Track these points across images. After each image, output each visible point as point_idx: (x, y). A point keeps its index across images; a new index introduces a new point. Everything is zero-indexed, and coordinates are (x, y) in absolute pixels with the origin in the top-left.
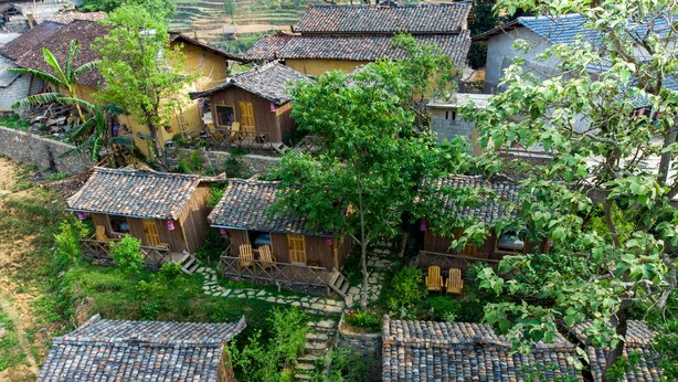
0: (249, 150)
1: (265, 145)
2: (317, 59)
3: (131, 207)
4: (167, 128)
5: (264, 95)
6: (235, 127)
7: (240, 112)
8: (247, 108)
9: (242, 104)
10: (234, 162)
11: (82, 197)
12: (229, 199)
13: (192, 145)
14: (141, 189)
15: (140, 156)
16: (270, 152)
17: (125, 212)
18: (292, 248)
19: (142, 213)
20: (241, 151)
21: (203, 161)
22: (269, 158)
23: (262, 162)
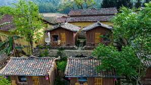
0: (65, 48)
1: (71, 47)
2: (79, 22)
3: (29, 72)
4: (36, 43)
5: (71, 30)
6: (59, 41)
7: (61, 36)
8: (63, 35)
9: (61, 34)
10: (60, 53)
11: (6, 69)
12: (70, 65)
13: (44, 48)
14: (32, 64)
15: (24, 53)
16: (73, 48)
17: (26, 74)
18: (96, 82)
19: (34, 74)
20: (62, 49)
21: (48, 53)
22: (72, 51)
23: (70, 52)
